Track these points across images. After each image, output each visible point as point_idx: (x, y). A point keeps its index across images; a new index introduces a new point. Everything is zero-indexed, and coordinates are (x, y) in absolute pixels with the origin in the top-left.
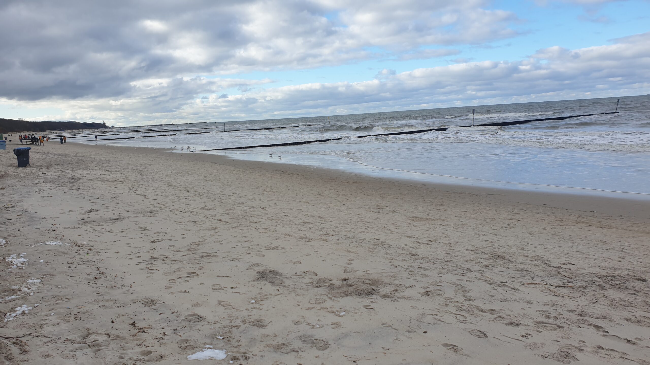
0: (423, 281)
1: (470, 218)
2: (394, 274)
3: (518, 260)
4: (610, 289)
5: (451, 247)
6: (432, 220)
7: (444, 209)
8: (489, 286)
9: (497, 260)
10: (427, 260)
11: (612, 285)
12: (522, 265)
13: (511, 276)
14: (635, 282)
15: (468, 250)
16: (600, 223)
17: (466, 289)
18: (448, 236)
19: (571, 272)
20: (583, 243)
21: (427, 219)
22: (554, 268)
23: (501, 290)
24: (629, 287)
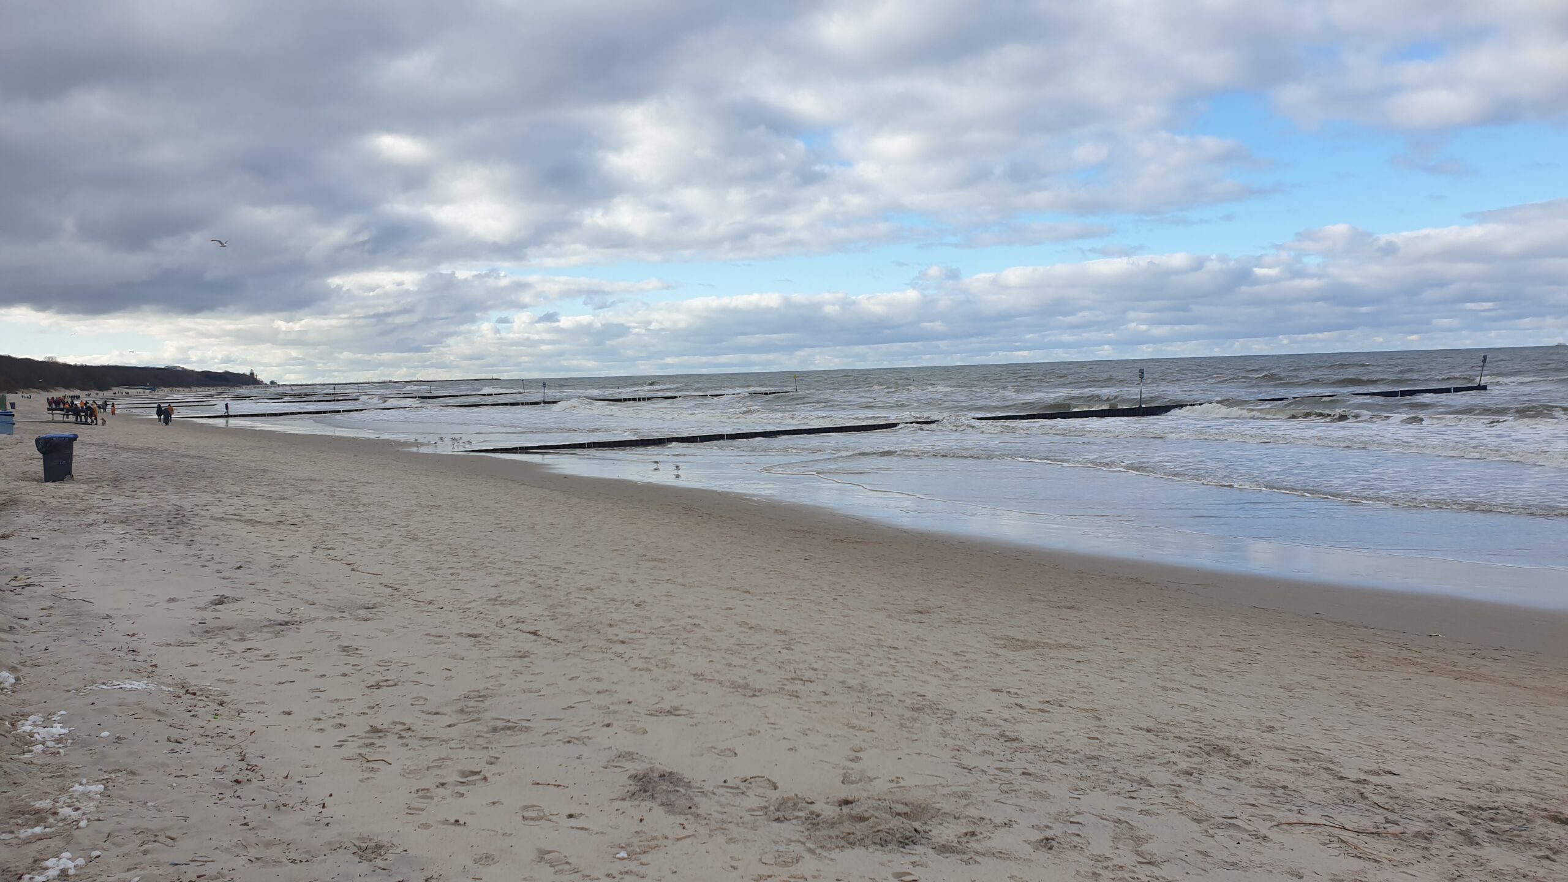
0: (1035, 811)
1: (1141, 644)
2: (964, 788)
3: (1261, 758)
4: (1488, 844)
5: (1100, 719)
6: (1051, 647)
7: (1078, 619)
8: (1195, 826)
9: (1210, 758)
10: (1043, 752)
11: (1493, 833)
12: (1272, 772)
13: (1247, 801)
14: (1547, 826)
15: (1141, 729)
16: (1455, 666)
17: (1141, 833)
18: (1091, 691)
19: (1392, 794)
20: (1418, 718)
21: (1036, 645)
22: (1350, 783)
23: (1223, 837)
24: (1535, 840)
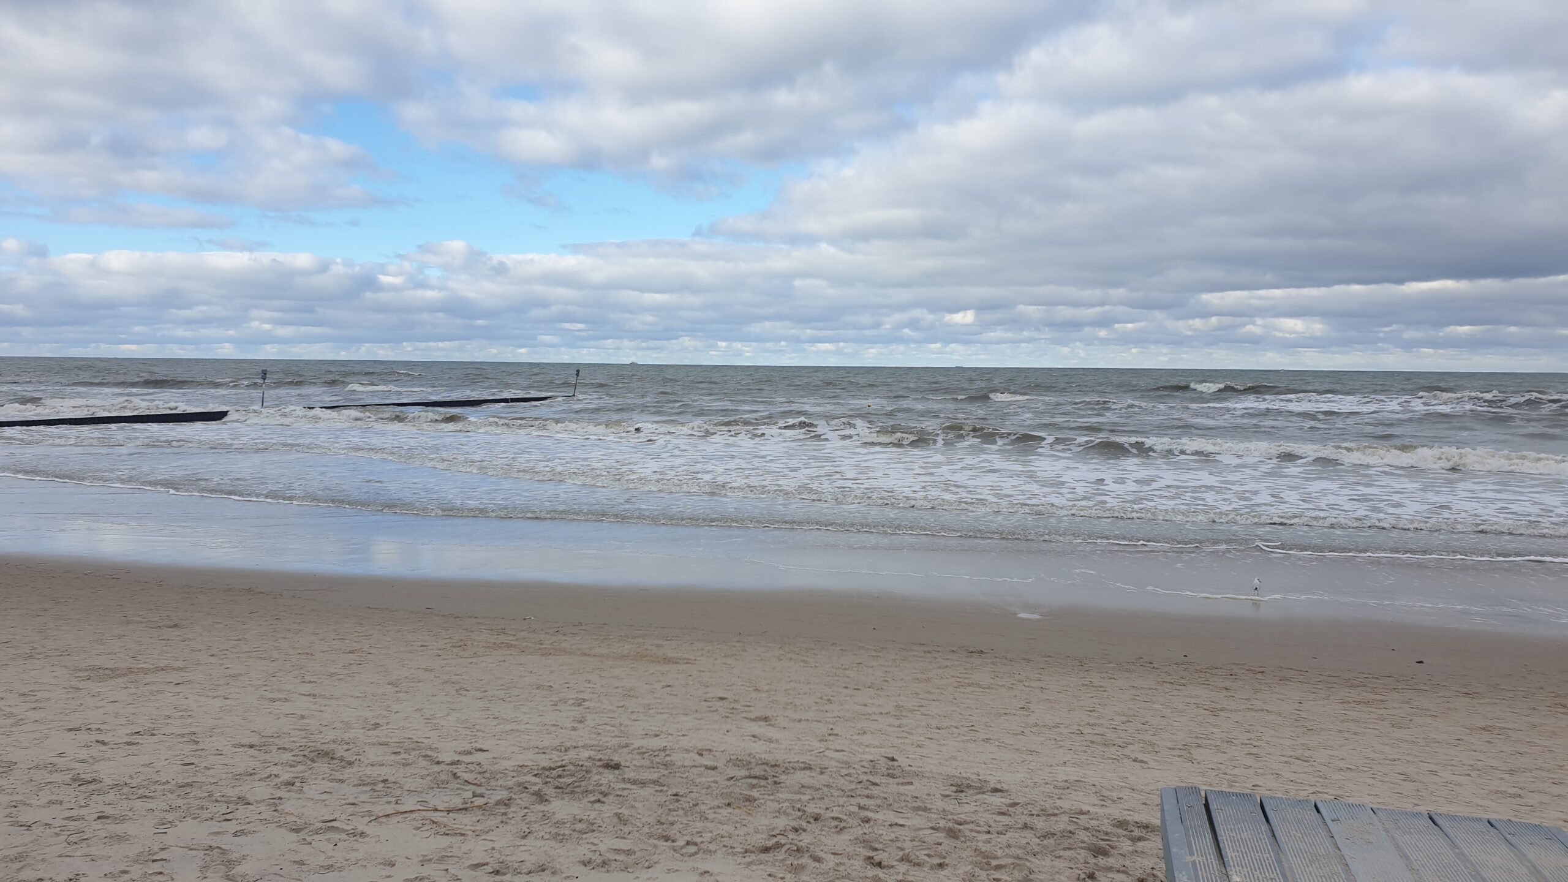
0: (110, 857)
1: (250, 657)
2: (19, 850)
3: (365, 756)
4: (554, 799)
5: (197, 743)
6: (146, 671)
7: (180, 638)
8: (294, 836)
9: (314, 765)
10: (126, 790)
11: (560, 788)
12: (374, 768)
13: (347, 801)
14: (600, 774)
15: (243, 746)
16: (542, 644)
17: (233, 857)
18: (190, 713)
19: (480, 770)
20: (508, 696)
21: (130, 670)
22: (445, 766)
23: (321, 842)
24: (591, 788)
